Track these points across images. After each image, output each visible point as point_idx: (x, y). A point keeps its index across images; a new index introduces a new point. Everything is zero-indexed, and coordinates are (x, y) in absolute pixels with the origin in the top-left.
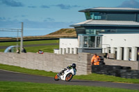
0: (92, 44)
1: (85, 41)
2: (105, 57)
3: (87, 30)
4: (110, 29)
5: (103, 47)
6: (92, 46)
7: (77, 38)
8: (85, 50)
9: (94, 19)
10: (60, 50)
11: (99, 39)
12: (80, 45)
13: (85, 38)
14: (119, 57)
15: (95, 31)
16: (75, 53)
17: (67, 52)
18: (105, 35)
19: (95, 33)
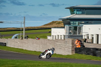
0: (75, 32)
1: (70, 30)
2: (85, 41)
3: (72, 22)
4: (88, 21)
5: (83, 34)
6: (75, 33)
7: (64, 28)
8: (70, 37)
9: (77, 14)
10: (52, 37)
11: (80, 29)
12: (66, 33)
13: (70, 27)
14: (95, 42)
15: (77, 22)
16: (63, 39)
17: (57, 38)
18: (84, 25)
19: (77, 24)
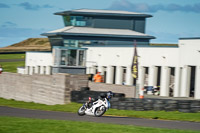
0: (72, 61)
1: (62, 56)
2: (90, 79)
3: (66, 42)
4: (97, 40)
5: (88, 65)
6: (72, 63)
7: (51, 51)
8: (62, 69)
9: (76, 26)
10: (26, 69)
11: (82, 54)
12: (55, 61)
13: (63, 51)
14: (109, 80)
15: (77, 42)
16: (48, 73)
18: (90, 48)
19: (76, 46)
